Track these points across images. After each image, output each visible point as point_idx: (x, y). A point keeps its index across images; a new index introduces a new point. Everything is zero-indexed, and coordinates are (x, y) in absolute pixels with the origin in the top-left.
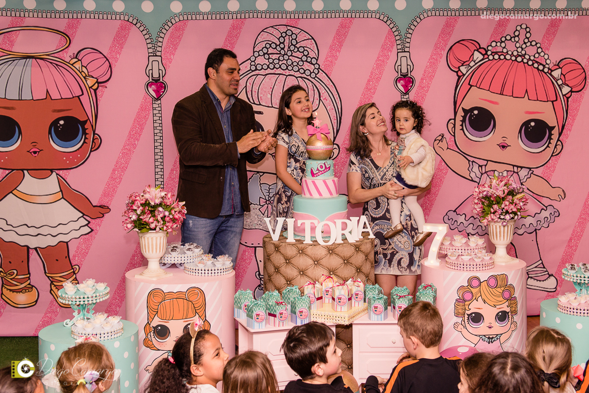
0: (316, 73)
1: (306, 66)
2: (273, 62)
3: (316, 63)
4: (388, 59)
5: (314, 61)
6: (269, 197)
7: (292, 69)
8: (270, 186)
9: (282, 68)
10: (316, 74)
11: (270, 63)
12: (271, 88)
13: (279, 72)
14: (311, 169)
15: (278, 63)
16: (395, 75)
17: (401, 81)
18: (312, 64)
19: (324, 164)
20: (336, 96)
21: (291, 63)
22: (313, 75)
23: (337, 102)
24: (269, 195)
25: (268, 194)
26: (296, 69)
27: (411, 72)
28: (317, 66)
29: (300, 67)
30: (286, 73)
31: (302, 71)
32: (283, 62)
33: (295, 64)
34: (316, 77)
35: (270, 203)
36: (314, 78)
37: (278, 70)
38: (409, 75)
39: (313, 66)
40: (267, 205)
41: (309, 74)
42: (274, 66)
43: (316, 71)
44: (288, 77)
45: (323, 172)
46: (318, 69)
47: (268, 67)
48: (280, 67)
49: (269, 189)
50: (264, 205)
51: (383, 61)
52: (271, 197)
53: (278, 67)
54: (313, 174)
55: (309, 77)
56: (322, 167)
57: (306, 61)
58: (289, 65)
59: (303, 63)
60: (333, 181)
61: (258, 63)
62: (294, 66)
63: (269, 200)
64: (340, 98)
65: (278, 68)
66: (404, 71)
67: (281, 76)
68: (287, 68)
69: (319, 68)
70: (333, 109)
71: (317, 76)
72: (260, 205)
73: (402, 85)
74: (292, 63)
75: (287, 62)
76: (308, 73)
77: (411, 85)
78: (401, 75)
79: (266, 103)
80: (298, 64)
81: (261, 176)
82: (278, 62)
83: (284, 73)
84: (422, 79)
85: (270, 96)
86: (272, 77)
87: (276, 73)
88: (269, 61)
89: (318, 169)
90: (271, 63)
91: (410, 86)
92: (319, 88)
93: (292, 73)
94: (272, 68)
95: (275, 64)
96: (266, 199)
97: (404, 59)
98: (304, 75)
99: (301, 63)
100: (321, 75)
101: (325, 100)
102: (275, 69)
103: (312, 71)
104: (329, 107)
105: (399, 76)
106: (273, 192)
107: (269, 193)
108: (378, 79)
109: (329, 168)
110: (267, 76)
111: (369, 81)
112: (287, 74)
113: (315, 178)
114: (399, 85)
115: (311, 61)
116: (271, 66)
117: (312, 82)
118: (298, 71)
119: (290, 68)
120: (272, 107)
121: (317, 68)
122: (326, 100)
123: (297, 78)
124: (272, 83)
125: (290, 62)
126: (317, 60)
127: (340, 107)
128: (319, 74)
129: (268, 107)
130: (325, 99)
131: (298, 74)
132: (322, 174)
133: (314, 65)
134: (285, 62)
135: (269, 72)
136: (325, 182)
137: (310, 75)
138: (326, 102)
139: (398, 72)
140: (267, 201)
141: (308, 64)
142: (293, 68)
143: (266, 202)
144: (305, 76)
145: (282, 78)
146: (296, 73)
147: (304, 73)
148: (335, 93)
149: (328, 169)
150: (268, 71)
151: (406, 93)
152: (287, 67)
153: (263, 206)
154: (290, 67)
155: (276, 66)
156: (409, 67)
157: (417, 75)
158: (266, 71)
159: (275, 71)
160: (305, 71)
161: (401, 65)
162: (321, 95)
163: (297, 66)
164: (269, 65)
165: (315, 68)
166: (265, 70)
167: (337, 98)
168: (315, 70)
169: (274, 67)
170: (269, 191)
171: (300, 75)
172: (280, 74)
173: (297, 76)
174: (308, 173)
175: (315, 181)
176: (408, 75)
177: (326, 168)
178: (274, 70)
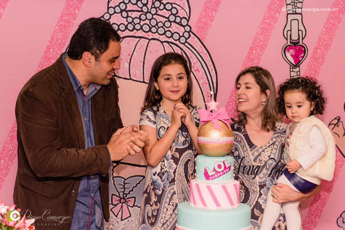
0: (187, 37)
1: (174, 28)
2: (133, 21)
3: (187, 25)
4: (275, 22)
5: (184, 22)
6: (124, 194)
7: (157, 32)
8: (125, 180)
9: (144, 29)
10: (186, 39)
11: (129, 23)
12: (129, 55)
13: (140, 35)
14: (205, 170)
15: (139, 24)
16: (283, 42)
17: (291, 50)
18: (181, 25)
19: (224, 162)
20: (211, 67)
21: (155, 23)
22: (183, 40)
23: (212, 74)
24: (123, 192)
25: (123, 190)
26: (161, 31)
27: (303, 39)
28: (187, 29)
29: (166, 29)
30: (148, 36)
31: (169, 34)
32: (145, 22)
33: (160, 25)
34: (186, 42)
35: (126, 201)
36: (184, 44)
37: (139, 31)
38: (301, 43)
39: (182, 28)
40: (121, 204)
41: (178, 38)
42: (134, 26)
43: (186, 35)
44: (151, 41)
45: (221, 173)
46: (188, 32)
47: (126, 27)
48: (141, 28)
49: (125, 184)
50: (118, 204)
51: (270, 25)
52: (127, 194)
53: (138, 28)
54: (207, 176)
55: (177, 42)
56: (219, 166)
57: (175, 21)
58: (153, 26)
59: (171, 24)
60: (235, 185)
61: (114, 22)
62: (159, 28)
63: (124, 198)
64: (215, 70)
65: (139, 30)
66: (295, 37)
67: (142, 39)
68: (150, 30)
69: (190, 31)
70: (206, 83)
71: (188, 41)
72: (112, 204)
73: (292, 55)
74: (157, 24)
75: (150, 23)
76: (176, 36)
77: (303, 55)
78: (291, 43)
79: (123, 74)
80: (164, 25)
81: (114, 167)
82: (138, 22)
83: (146, 36)
84: (316, 48)
85: (127, 65)
86: (130, 41)
87: (136, 35)
88: (127, 21)
89: (214, 170)
90: (131, 23)
91: (301, 57)
92: (189, 56)
93: (156, 36)
94: (131, 29)
95: (135, 24)
96: (120, 197)
97: (295, 23)
98: (171, 40)
99: (168, 24)
100: (193, 40)
101: (197, 72)
102: (135, 31)
103: (181, 35)
104: (202, 81)
105: (289, 44)
106: (129, 188)
107: (125, 189)
108: (263, 47)
109: (230, 167)
110: (125, 39)
111: (251, 49)
112: (150, 38)
113: (210, 182)
114: (288, 55)
115: (181, 22)
116: (130, 27)
117: (181, 49)
118: (164, 34)
119: (154, 30)
120: (131, 79)
121: (188, 30)
122: (199, 71)
123: (162, 42)
124: (131, 49)
125: (153, 22)
126: (188, 21)
127: (215, 81)
128: (190, 39)
129: (125, 79)
130: (197, 70)
131: (163, 38)
132: (220, 175)
133: (184, 27)
134: (147, 22)
135: (127, 35)
136: (224, 187)
137: (179, 40)
138: (199, 74)
139: (287, 39)
140: (121, 198)
141: (177, 25)
142: (157, 30)
143: (120, 200)
144: (173, 41)
145: (144, 42)
146: (161, 36)
147: (172, 36)
148: (209, 63)
149: (227, 168)
150: (126, 33)
151: (296, 65)
152: (150, 28)
153: (116, 205)
154: (153, 28)
155: (136, 27)
156: (300, 32)
157: (310, 43)
158: (124, 33)
159: (135, 33)
160: (172, 34)
161: (291, 30)
162: (192, 65)
163: (162, 27)
164: (127, 25)
165: (186, 31)
166: (123, 31)
167: (212, 70)
168: (186, 33)
169: (134, 28)
170: (124, 186)
171: (167, 39)
172: (141, 37)
173: (162, 40)
174: (200, 174)
175: (212, 186)
176: (299, 42)
177: (225, 168)
178: (133, 32)
